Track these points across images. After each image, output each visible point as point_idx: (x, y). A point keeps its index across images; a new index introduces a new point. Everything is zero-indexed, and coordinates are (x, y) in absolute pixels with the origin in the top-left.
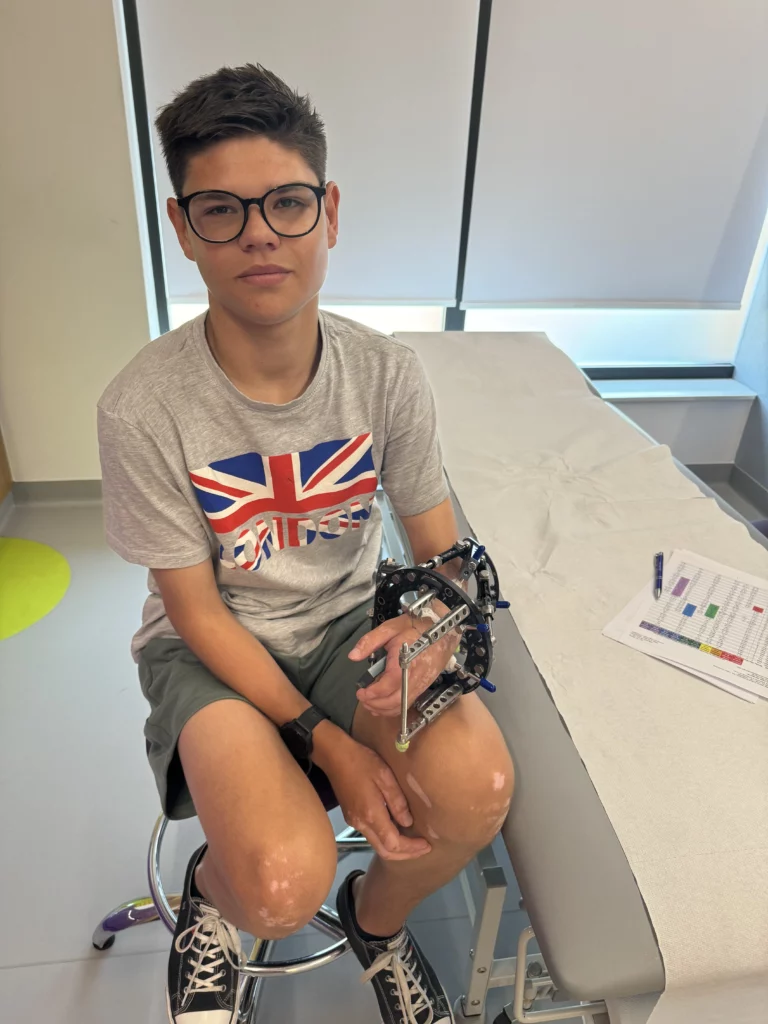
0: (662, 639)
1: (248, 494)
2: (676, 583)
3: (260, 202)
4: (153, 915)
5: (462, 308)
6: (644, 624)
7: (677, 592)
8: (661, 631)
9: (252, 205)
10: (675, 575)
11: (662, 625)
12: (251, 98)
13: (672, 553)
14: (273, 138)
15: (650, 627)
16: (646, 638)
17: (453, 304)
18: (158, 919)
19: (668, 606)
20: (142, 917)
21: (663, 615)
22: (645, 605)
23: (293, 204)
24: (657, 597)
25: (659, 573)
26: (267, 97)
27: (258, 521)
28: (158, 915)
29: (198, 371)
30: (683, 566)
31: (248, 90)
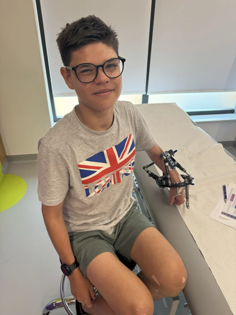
0: (229, 218)
1: (102, 167)
2: (231, 196)
3: (102, 66)
4: (62, 305)
5: (147, 94)
6: (223, 213)
7: (232, 200)
8: (229, 215)
9: (99, 68)
10: (230, 193)
11: (229, 213)
12: (95, 28)
13: (228, 185)
14: (103, 42)
15: (225, 214)
16: (224, 218)
17: (145, 93)
18: (63, 306)
19: (230, 205)
20: (59, 305)
21: (228, 209)
22: (222, 206)
23: (112, 66)
24: (226, 202)
25: (225, 193)
26: (101, 27)
27: (106, 177)
28: (63, 305)
29: (77, 128)
30: (232, 190)
31: (94, 25)
